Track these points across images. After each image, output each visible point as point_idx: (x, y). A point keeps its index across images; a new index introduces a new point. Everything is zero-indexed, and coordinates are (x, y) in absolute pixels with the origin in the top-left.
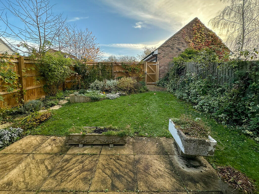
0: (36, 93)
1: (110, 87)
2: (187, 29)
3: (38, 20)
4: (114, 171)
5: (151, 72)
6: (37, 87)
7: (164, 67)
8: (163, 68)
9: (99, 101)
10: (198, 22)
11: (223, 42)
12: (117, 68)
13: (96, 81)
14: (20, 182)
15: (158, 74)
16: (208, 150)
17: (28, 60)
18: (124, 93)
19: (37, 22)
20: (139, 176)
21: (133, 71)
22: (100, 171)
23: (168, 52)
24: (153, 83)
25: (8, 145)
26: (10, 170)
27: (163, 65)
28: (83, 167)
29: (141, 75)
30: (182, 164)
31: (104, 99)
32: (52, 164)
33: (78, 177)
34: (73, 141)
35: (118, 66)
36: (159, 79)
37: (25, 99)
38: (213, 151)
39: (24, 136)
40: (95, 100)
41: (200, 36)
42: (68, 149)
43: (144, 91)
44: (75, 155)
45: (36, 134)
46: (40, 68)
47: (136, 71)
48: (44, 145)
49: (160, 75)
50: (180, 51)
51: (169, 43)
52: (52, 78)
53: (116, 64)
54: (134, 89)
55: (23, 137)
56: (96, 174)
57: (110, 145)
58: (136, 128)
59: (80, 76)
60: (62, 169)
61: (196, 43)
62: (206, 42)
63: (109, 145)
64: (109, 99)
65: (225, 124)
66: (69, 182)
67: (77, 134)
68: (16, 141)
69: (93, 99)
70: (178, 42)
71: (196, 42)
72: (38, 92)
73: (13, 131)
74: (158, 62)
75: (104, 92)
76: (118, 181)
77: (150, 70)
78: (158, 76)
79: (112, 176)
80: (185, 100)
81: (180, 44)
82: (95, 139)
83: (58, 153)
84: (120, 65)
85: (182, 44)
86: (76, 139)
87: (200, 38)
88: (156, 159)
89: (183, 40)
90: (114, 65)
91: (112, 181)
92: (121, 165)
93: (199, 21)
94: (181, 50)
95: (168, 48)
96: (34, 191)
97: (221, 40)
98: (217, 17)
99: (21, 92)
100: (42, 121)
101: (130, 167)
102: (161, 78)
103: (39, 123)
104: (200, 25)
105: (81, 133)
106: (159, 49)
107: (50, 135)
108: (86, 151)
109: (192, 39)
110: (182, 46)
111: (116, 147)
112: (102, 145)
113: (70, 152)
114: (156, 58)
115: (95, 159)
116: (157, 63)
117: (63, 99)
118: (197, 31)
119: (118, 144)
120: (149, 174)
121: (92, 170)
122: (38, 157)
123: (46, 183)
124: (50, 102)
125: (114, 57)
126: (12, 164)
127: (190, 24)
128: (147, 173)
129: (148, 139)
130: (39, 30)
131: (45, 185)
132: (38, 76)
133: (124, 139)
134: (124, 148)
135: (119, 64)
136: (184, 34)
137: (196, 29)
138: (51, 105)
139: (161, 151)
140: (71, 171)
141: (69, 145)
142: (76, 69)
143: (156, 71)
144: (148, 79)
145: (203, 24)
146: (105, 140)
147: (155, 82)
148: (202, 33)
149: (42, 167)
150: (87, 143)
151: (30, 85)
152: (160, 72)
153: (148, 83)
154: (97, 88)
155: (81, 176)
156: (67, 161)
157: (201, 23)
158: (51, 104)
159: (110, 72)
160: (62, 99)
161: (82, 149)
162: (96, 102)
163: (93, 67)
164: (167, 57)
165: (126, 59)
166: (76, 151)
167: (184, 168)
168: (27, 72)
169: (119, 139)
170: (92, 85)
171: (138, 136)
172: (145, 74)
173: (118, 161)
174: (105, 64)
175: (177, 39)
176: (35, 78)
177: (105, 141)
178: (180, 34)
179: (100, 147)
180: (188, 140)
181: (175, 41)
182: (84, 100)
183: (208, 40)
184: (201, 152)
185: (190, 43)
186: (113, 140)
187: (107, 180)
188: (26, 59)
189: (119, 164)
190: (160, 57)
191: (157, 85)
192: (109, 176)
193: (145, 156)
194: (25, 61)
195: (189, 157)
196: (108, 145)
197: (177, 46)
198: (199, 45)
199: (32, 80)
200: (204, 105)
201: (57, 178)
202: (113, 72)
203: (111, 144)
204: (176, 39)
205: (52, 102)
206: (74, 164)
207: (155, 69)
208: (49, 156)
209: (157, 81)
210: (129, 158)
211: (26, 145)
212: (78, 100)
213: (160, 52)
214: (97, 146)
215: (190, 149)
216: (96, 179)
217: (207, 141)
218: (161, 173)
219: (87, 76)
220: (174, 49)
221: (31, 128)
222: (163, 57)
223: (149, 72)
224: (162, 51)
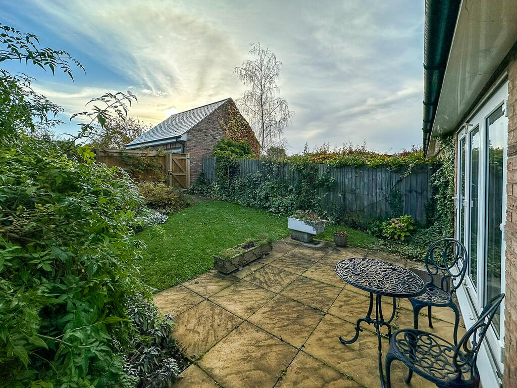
2: (222, 110)
5: (178, 171)
7: (196, 163)
10: (233, 105)
12: (107, 162)
15: (189, 174)
23: (201, 139)
24: (182, 190)
27: (194, 160)
30: (312, 245)
34: (233, 266)
36: (190, 183)
44: (251, 275)
47: (156, 170)
51: (202, 125)
53: (104, 152)
54: (178, 202)
60: (263, 282)
61: (232, 131)
62: (241, 132)
70: (213, 126)
74: (188, 154)
77: (177, 168)
78: (189, 177)
81: (215, 129)
84: (115, 155)
86: (236, 262)
87: (235, 126)
89: (219, 125)
90: (99, 154)
94: (216, 139)
95: (201, 133)
102: (194, 180)
106: (188, 132)
107: (177, 284)
109: (228, 126)
110: (218, 133)
114: (184, 147)
116: (186, 156)
118: (232, 116)
121: (282, 271)
127: (225, 105)
134: (273, 254)
135: (114, 152)
136: (219, 116)
137: (232, 113)
143: (187, 169)
144: (174, 183)
147: (186, 189)
148: (237, 120)
150: (247, 262)
152: (192, 171)
156: (254, 279)
164: (200, 147)
172: (169, 174)
175: (211, 121)
177: (260, 253)
178: (214, 116)
181: (209, 124)
183: (243, 130)
185: (226, 130)
190: (190, 147)
197: (211, 132)
198: (235, 135)
207: (184, 166)
209: (188, 187)
213: (190, 138)
220: (208, 136)
222: (195, 146)
223: (175, 171)
224: (192, 136)
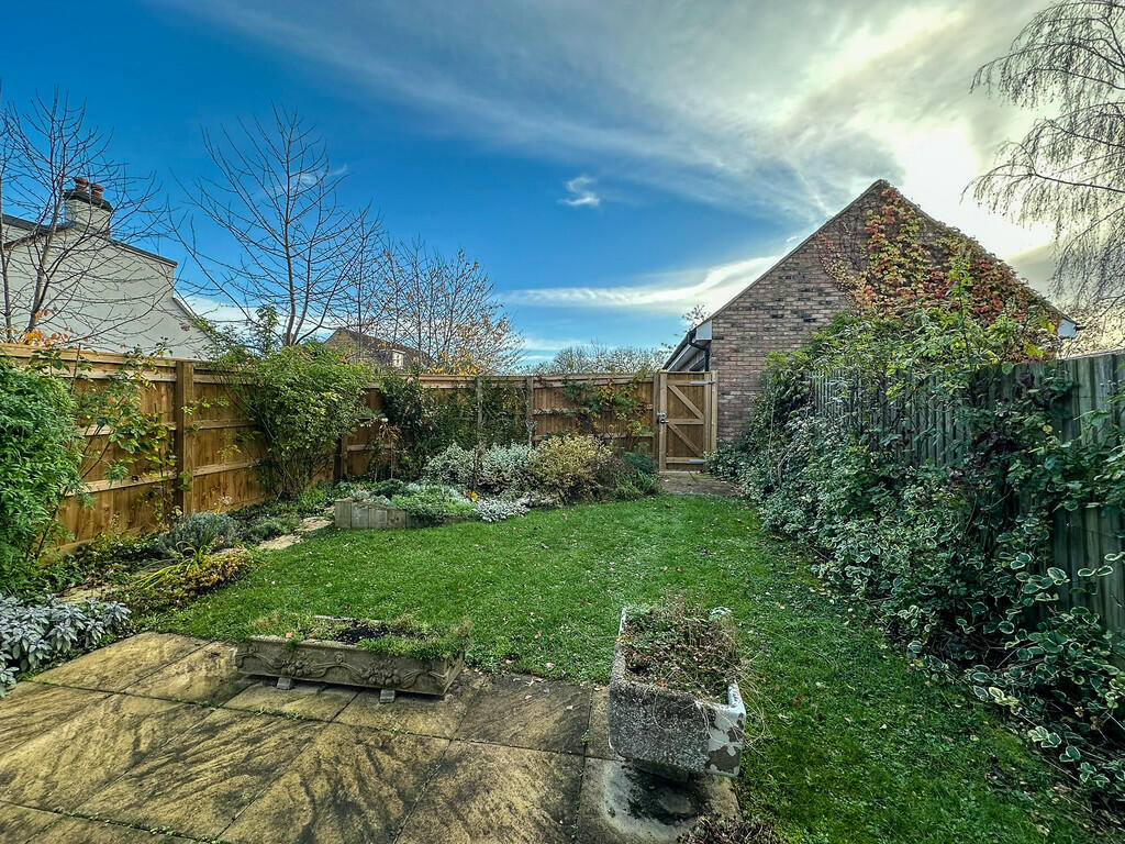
0: (231, 489)
1: (500, 471)
2: (842, 229)
3: (291, 231)
4: (343, 787)
5: (682, 414)
6: (234, 466)
7: (739, 393)
8: (736, 397)
9: (439, 524)
10: (890, 200)
11: (1018, 277)
12: (545, 399)
13: (454, 448)
14: (37, 777)
15: (714, 423)
16: (707, 744)
17: (207, 372)
18: (548, 500)
19: (286, 241)
20: (421, 817)
21: (609, 409)
22: (297, 778)
23: (756, 330)
24: (692, 460)
25: (69, 658)
26: (31, 736)
27: (735, 386)
28: (249, 757)
29: (639, 428)
30: (619, 799)
31: (461, 518)
32: (158, 733)
33: (212, 788)
34: (258, 662)
35: (550, 389)
36: (719, 445)
37: (189, 509)
38: (732, 753)
39: (131, 631)
40: (423, 520)
41: (902, 259)
42: (238, 691)
43: (637, 491)
44: (248, 713)
45: (170, 631)
46: (246, 400)
47: (619, 411)
48: (173, 669)
49: (720, 425)
50: (813, 324)
51: (762, 291)
52: (287, 436)
53: (539, 381)
54: (592, 484)
55: (125, 638)
56: (275, 786)
57: (382, 692)
58: (518, 639)
59: (396, 427)
60: (178, 755)
61: (882, 286)
62: (931, 281)
63: (379, 691)
64: (479, 518)
65: (919, 656)
66: (174, 801)
67: (273, 638)
68: (99, 647)
69: (418, 516)
70: (801, 286)
71: (884, 282)
72: (238, 484)
73: (96, 611)
74: (714, 372)
75: (474, 494)
76: (335, 824)
77: (678, 408)
78: (714, 429)
79: (322, 804)
80: (792, 536)
81: (810, 294)
82: (332, 664)
83: (199, 699)
84: (555, 385)
85: (820, 295)
86: (269, 656)
87: (900, 266)
88: (526, 767)
89: (824, 277)
90: (532, 386)
91: (312, 823)
92: (379, 770)
93: (894, 192)
94: (814, 320)
95: (757, 312)
96: (56, 812)
97: (1009, 268)
98: (999, 172)
99: (177, 482)
100: (204, 587)
101: (409, 781)
102: (728, 439)
103: (192, 593)
104: (901, 211)
105: (288, 635)
106: (715, 317)
107: (209, 638)
108: (294, 703)
109: (865, 273)
110: (820, 303)
111: (403, 701)
112: (359, 690)
113: (239, 702)
114: (707, 356)
115: (306, 736)
116: (707, 376)
117: (316, 512)
118: (883, 235)
119: (412, 691)
120: (460, 817)
121: (268, 774)
122: (132, 707)
123: (106, 792)
124: (264, 522)
125: (580, 355)
126: (47, 719)
127: (855, 211)
128: (455, 811)
129: (544, 688)
130: (290, 267)
131: (98, 797)
132: (242, 430)
133: (433, 673)
134: (433, 709)
135: (556, 381)
136: (827, 252)
137: (882, 227)
138: (266, 532)
139: (564, 739)
140: (202, 767)
141: (252, 677)
142: (384, 402)
143: (707, 410)
144: (671, 445)
145: (911, 205)
146: (365, 671)
147: (703, 458)
148: (909, 245)
149: (126, 740)
150: (303, 675)
151: (210, 459)
152: (723, 415)
153: (670, 460)
154: (453, 479)
155: (224, 787)
156: (212, 730)
157: (903, 202)
158: (268, 528)
159: (518, 412)
160: (314, 512)
161: (286, 696)
162: (425, 531)
163: (452, 397)
164: (753, 351)
165: (625, 361)
166: (260, 700)
167: (613, 815)
168: (201, 411)
169: (416, 671)
170: (435, 462)
171: (514, 672)
172: (658, 421)
173: (379, 754)
174: (500, 381)
175: (796, 273)
176: (228, 435)
177: (367, 674)
178: (806, 256)
179: (347, 695)
180: (622, 693)
181: (788, 281)
182: (383, 520)
183: (942, 273)
184: (677, 750)
185: (855, 287)
186: (396, 671)
187: (296, 815)
188: (204, 369)
189: (374, 764)
190: (722, 354)
191: (711, 471)
192: (313, 801)
193: (486, 749)
194: (198, 378)
195: (663, 775)
196: (376, 691)
197: (795, 303)
198: (900, 295)
199: (220, 442)
200: (854, 564)
201: (145, 782)
202: (529, 414)
203: (386, 687)
204: (792, 273)
205: (275, 523)
206: (226, 743)
207: (700, 402)
208: (166, 707)
209: (709, 455)
210: (428, 747)
211: (122, 663)
212: (361, 518)
213: (722, 330)
214: (339, 693)
215: (631, 733)
216: (265, 803)
217: (698, 704)
218: (507, 819)
219: (427, 430)
220: (782, 316)
221: (161, 610)
222: (737, 351)
223: (676, 416)
224: (729, 325)
